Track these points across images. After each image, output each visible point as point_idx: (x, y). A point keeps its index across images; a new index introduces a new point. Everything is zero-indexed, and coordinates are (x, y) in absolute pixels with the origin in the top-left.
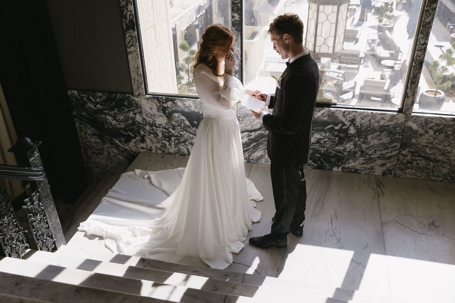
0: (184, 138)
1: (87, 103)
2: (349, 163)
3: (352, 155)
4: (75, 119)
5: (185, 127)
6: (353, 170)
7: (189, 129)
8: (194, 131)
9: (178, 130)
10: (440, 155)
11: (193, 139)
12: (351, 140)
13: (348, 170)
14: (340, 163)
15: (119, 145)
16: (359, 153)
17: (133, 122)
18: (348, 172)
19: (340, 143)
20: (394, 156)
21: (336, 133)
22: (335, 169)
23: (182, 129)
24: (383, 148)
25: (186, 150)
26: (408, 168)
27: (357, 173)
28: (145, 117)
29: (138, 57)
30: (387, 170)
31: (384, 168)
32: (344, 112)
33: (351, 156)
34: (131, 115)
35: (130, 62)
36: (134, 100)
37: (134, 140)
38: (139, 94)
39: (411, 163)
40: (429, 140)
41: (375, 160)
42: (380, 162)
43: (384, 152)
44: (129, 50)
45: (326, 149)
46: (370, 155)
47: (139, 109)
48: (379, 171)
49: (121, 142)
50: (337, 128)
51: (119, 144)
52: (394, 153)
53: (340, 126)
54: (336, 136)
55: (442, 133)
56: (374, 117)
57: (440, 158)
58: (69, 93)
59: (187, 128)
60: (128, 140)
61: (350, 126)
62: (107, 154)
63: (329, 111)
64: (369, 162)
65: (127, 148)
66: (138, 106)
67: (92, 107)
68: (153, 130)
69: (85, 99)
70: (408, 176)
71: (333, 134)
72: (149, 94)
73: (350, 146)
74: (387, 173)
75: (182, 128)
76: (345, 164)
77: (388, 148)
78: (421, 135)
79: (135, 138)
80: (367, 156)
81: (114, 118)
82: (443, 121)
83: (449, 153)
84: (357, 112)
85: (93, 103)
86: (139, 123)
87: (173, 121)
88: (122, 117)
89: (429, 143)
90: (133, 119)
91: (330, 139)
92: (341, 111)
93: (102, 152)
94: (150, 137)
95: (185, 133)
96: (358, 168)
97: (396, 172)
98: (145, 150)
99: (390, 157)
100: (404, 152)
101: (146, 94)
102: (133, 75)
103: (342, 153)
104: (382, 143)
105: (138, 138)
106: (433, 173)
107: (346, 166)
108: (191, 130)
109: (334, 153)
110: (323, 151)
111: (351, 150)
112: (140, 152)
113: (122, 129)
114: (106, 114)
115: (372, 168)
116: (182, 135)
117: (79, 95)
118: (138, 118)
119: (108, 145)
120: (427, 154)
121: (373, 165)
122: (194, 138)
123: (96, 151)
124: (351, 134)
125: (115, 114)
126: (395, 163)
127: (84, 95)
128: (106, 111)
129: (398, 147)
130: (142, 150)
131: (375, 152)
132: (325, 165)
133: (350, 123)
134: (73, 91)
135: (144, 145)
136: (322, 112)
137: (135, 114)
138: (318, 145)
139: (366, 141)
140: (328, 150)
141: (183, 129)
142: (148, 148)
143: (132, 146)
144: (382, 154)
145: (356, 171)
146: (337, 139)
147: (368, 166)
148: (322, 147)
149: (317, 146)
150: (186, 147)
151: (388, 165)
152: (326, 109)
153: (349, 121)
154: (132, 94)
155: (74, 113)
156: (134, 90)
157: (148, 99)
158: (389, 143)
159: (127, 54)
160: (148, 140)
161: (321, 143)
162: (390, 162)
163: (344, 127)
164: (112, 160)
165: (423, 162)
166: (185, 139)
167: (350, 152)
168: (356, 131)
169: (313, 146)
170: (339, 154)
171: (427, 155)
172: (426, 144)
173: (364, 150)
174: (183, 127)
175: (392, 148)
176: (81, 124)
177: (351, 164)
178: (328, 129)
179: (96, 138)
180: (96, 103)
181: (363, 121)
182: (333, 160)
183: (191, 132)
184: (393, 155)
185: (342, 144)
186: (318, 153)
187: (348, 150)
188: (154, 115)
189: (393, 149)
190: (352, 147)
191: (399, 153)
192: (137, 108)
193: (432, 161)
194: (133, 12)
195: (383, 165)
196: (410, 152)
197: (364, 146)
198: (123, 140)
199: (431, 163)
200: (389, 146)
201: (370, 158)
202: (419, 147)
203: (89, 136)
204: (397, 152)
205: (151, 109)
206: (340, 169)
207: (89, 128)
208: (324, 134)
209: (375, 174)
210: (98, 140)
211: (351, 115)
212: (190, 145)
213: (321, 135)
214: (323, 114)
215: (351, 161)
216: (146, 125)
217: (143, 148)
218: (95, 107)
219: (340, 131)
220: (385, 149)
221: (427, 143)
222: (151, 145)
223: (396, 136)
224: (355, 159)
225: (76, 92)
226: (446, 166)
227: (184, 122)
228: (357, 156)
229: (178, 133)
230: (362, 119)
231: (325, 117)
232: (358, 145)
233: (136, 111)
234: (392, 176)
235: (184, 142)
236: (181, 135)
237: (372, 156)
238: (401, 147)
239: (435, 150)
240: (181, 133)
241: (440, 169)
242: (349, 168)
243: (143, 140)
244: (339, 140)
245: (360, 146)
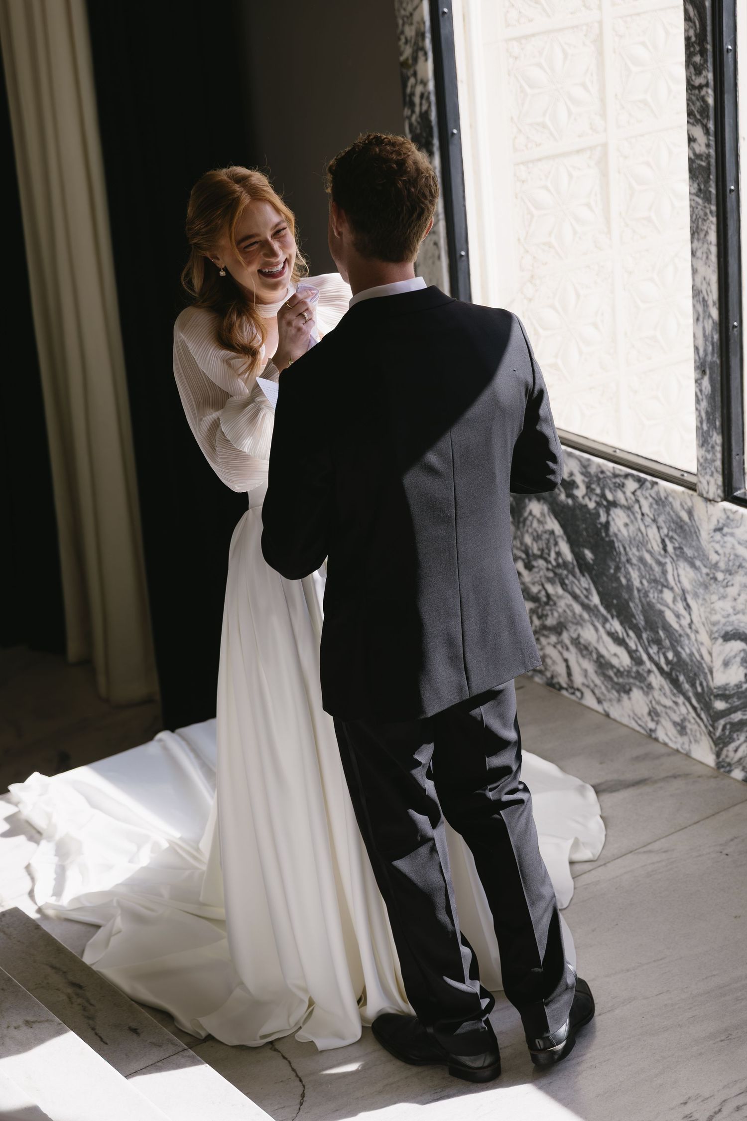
0: (556, 614)
5: (558, 566)
7: (570, 577)
8: (585, 592)
9: (541, 573)
11: (582, 626)
23: (551, 575)
25: (564, 665)
29: (439, 257)
59: (565, 572)
75: (550, 566)
87: (527, 531)
95: (560, 591)
108: (576, 582)
116: (553, 600)
122: (584, 620)
141: (555, 574)
150: (561, 654)
166: (560, 616)
174: (554, 563)
183: (578, 591)
212: (572, 649)
227: (556, 544)
229: (540, 587)
235: (559, 629)
236: (548, 596)
240: (550, 588)
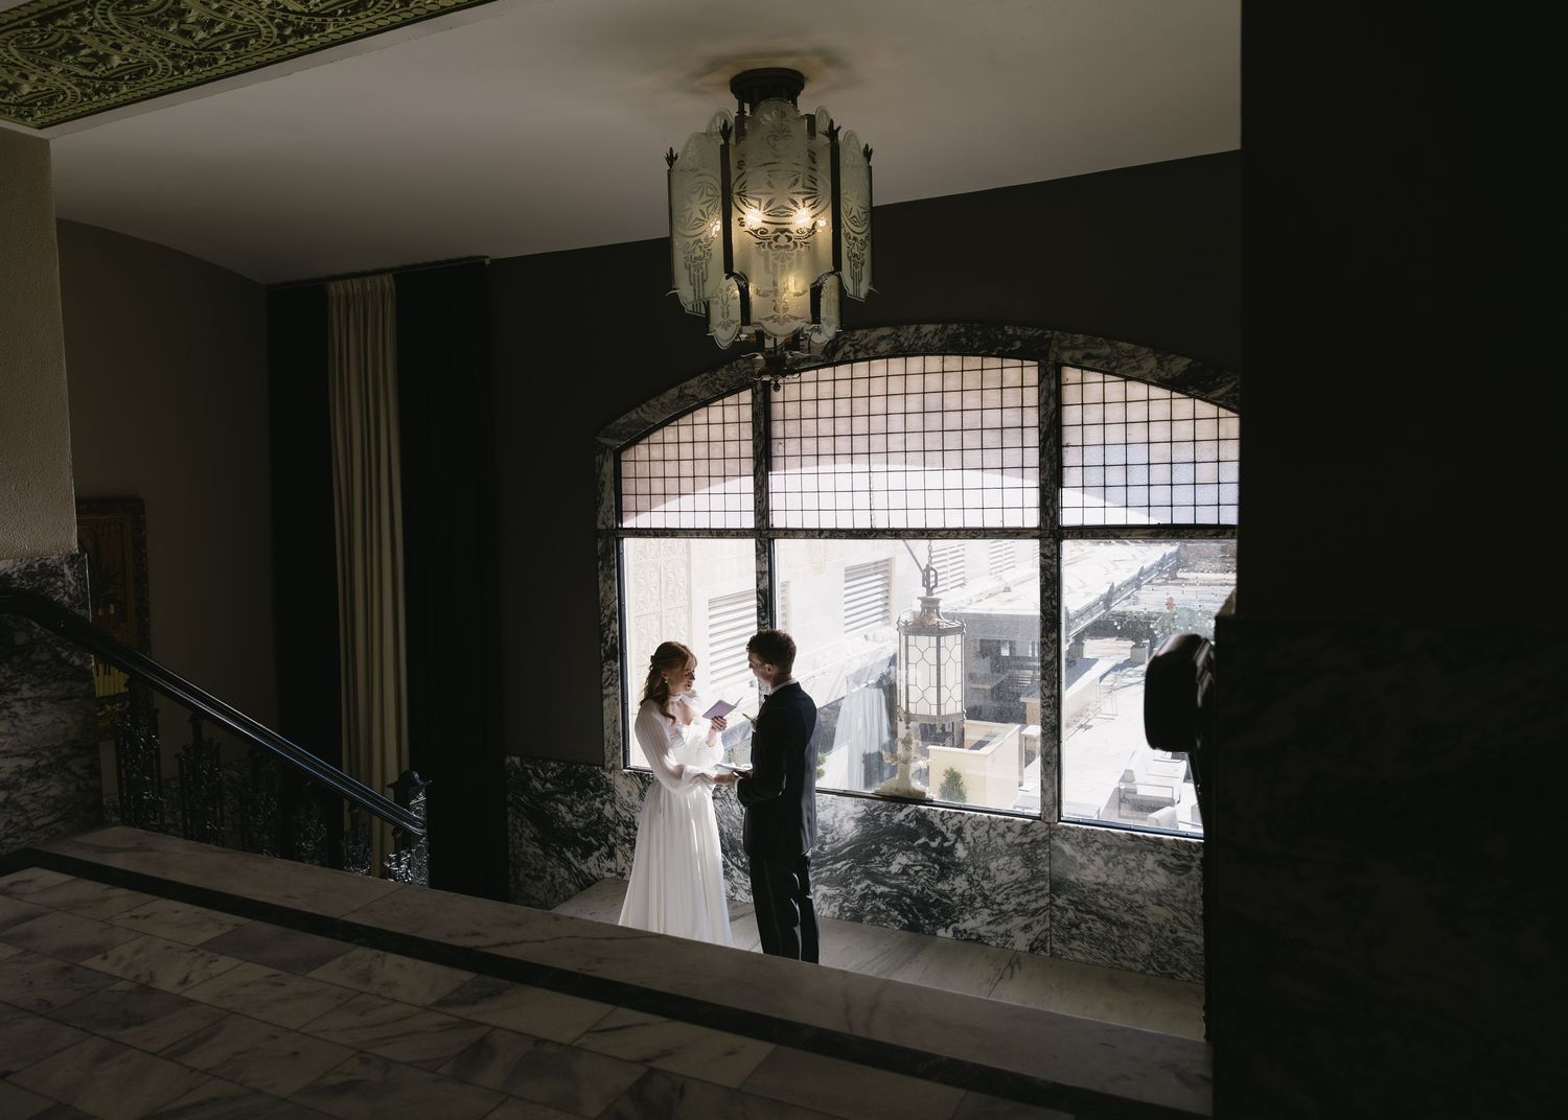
1: (530, 779)
2: (965, 921)
3: (968, 902)
4: (509, 809)
6: (974, 937)
10: (1126, 911)
12: (962, 872)
13: (965, 936)
14: (949, 921)
15: (571, 863)
16: (979, 899)
17: (599, 817)
18: (965, 940)
19: (942, 877)
20: (1044, 909)
21: (934, 855)
22: (941, 932)
24: (1020, 891)
26: (1073, 938)
27: (983, 943)
28: (618, 809)
30: (1036, 939)
31: (1031, 936)
32: (943, 812)
33: (965, 904)
34: (597, 804)
35: (605, 712)
36: (604, 777)
37: (596, 854)
38: (613, 768)
39: (1077, 927)
40: (1098, 877)
41: (1011, 917)
42: (1019, 921)
43: (1024, 899)
44: (605, 692)
45: (919, 888)
46: (999, 904)
47: (611, 793)
48: (1021, 942)
49: (575, 857)
50: (934, 844)
51: (572, 859)
52: (1043, 902)
53: (938, 840)
54: (935, 861)
55: (1118, 863)
56: (993, 825)
57: (1128, 918)
58: (508, 761)
60: (588, 851)
61: (956, 841)
62: (549, 878)
63: (917, 811)
64: (1000, 921)
65: (584, 868)
66: (610, 789)
67: (539, 787)
68: (629, 834)
69: (530, 772)
70: (1078, 956)
71: (930, 857)
72: (630, 769)
73: (960, 883)
74: (1037, 948)
76: (957, 922)
77: (1028, 892)
78: (1083, 866)
79: (599, 850)
80: (995, 907)
81: (570, 809)
82: (1115, 839)
83: (1141, 907)
84: (963, 814)
85: (541, 779)
86: (608, 819)
88: (582, 808)
89: (1100, 884)
90: (600, 812)
91: (924, 866)
92: (936, 811)
93: (542, 874)
94: (623, 848)
96: (982, 931)
97: (1054, 945)
98: (614, 875)
99: (1036, 912)
100: (1059, 902)
101: (625, 767)
102: (607, 732)
103: (949, 899)
104: (1017, 879)
105: (604, 850)
106: (1122, 951)
107: (961, 926)
109: (935, 896)
110: (915, 892)
111: (964, 892)
112: (604, 878)
113: (579, 830)
114: (558, 801)
115: (1008, 934)
117: (522, 763)
118: (608, 811)
119: (553, 860)
120: (1102, 907)
121: (1009, 926)
123: (533, 873)
124: (959, 858)
125: (573, 801)
126: (1047, 925)
127: (528, 766)
128: (559, 796)
129: (1047, 891)
130: (608, 875)
131: (1007, 899)
132: (922, 922)
133: (955, 836)
134: (513, 758)
135: (611, 864)
136: (906, 811)
137: (603, 803)
138: (905, 877)
139: (987, 874)
140: (923, 889)
142: (619, 870)
143: (591, 865)
144: (1020, 904)
145: (979, 939)
146: (937, 866)
147: (1001, 929)
148: (913, 883)
149: (903, 881)
151: (1037, 929)
152: (913, 807)
153: (953, 832)
154: (603, 767)
155: (510, 797)
156: (607, 759)
157: (626, 775)
158: (1029, 881)
159: (602, 698)
160: (619, 855)
161: (909, 875)
162: (1038, 922)
163: (946, 844)
164: (557, 891)
165: (1099, 925)
167: (963, 895)
168: (967, 852)
169: (898, 880)
170: (945, 901)
171: (1102, 911)
172: (1095, 887)
173: (987, 893)
175: (1037, 890)
176: (517, 817)
177: (969, 923)
178: (920, 846)
179: (537, 847)
180: (547, 781)
181: (976, 834)
182: (935, 911)
184: (1041, 908)
185: (947, 878)
186: (906, 896)
187: (959, 891)
188: (633, 807)
189: (1039, 894)
190: (965, 885)
191: (1051, 903)
192: (608, 791)
193: (1115, 924)
194: (618, 634)
195: (1026, 928)
196: (1072, 902)
197: (984, 883)
198: (580, 851)
199: (1114, 928)
200: (1030, 887)
201: (1001, 912)
202: (1083, 892)
203: (525, 842)
204: (1047, 900)
205: (630, 794)
206: (950, 933)
207: (527, 827)
208: (912, 856)
209: (1014, 948)
210: (539, 851)
211: (955, 821)
213: (909, 858)
214: (907, 816)
215: (967, 916)
216: (618, 825)
217: (609, 870)
218: (543, 786)
219: (941, 850)
220: (1024, 893)
221: (1096, 884)
222: (624, 865)
223: (1040, 867)
224: (974, 912)
225: (517, 760)
226: (1142, 936)
228: (977, 905)
230: (975, 829)
231: (911, 821)
232: (976, 883)
233: (605, 796)
234: (1048, 954)
237: (1004, 908)
238: (1052, 890)
239: (1115, 899)
241: (1133, 944)
242: (965, 931)
243: (611, 855)
244: (942, 869)
245: (979, 884)
